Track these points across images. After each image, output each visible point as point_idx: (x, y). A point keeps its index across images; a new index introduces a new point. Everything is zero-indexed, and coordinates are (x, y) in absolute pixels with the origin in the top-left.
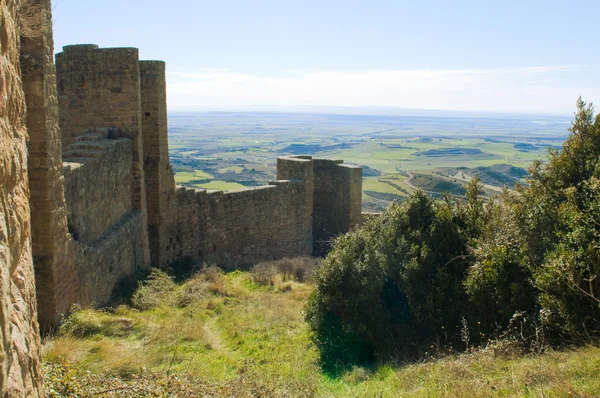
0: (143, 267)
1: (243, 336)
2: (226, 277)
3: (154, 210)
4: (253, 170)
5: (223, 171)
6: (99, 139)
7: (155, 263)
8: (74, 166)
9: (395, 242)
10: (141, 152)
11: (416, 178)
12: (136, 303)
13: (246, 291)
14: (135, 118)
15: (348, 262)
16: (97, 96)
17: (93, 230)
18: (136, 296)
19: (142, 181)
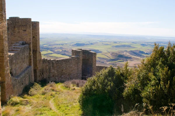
0: (32, 82)
1: (61, 106)
2: (56, 85)
3: (35, 65)
4: (65, 51)
5: (56, 51)
6: (19, 45)
7: (35, 81)
8: (12, 54)
9: (104, 81)
10: (32, 49)
11: (112, 54)
12: (30, 94)
13: (62, 90)
14: (30, 39)
15: (91, 86)
16: (19, 32)
17: (17, 73)
18: (30, 92)
19: (32, 57)
